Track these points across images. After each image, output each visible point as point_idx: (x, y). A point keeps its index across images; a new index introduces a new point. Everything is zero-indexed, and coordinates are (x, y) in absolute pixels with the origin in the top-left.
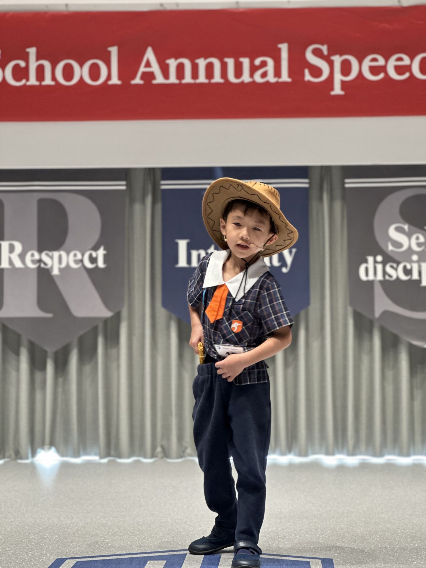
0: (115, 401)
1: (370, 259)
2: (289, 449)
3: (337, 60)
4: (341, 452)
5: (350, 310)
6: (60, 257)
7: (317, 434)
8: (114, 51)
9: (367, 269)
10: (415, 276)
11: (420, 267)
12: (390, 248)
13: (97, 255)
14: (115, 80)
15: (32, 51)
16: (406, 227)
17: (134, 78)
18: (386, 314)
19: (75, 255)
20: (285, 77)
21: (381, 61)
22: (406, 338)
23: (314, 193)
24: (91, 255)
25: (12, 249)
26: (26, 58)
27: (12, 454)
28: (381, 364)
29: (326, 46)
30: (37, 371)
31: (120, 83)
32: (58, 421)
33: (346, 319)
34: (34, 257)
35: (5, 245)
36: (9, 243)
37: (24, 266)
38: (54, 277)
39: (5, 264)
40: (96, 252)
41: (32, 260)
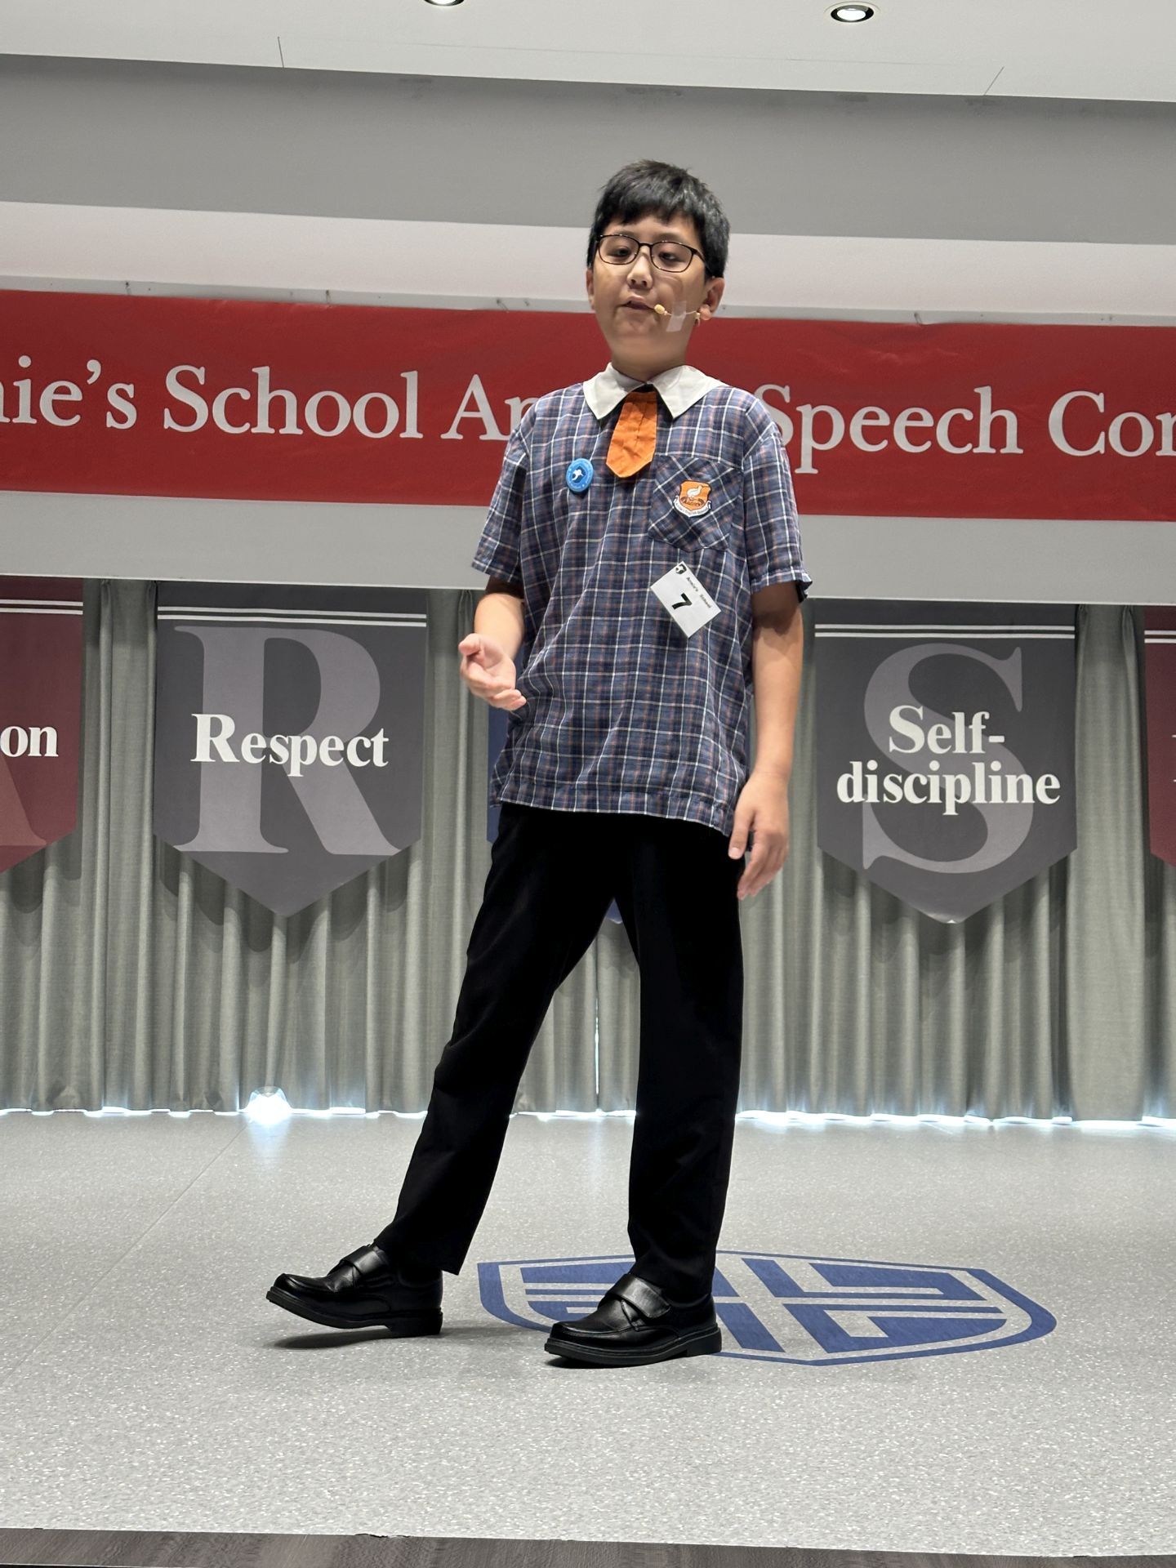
0: (394, 1008)
1: (857, 766)
3: (807, 413)
4: (796, 1106)
5: (817, 852)
6: (304, 745)
8: (412, 378)
9: (850, 783)
10: (935, 798)
11: (942, 782)
12: (892, 747)
13: (372, 743)
14: (412, 432)
15: (263, 373)
16: (920, 711)
17: (447, 430)
18: (881, 861)
19: (332, 744)
21: (884, 420)
22: (913, 906)
24: (361, 743)
25: (216, 728)
26: (252, 385)
27: (202, 1101)
28: (869, 951)
29: (787, 388)
30: (252, 952)
31: (420, 436)
32: (287, 1043)
33: (808, 870)
34: (256, 743)
35: (203, 721)
36: (212, 719)
37: (237, 758)
38: (292, 782)
39: (202, 755)
40: (370, 739)
41: (252, 749)
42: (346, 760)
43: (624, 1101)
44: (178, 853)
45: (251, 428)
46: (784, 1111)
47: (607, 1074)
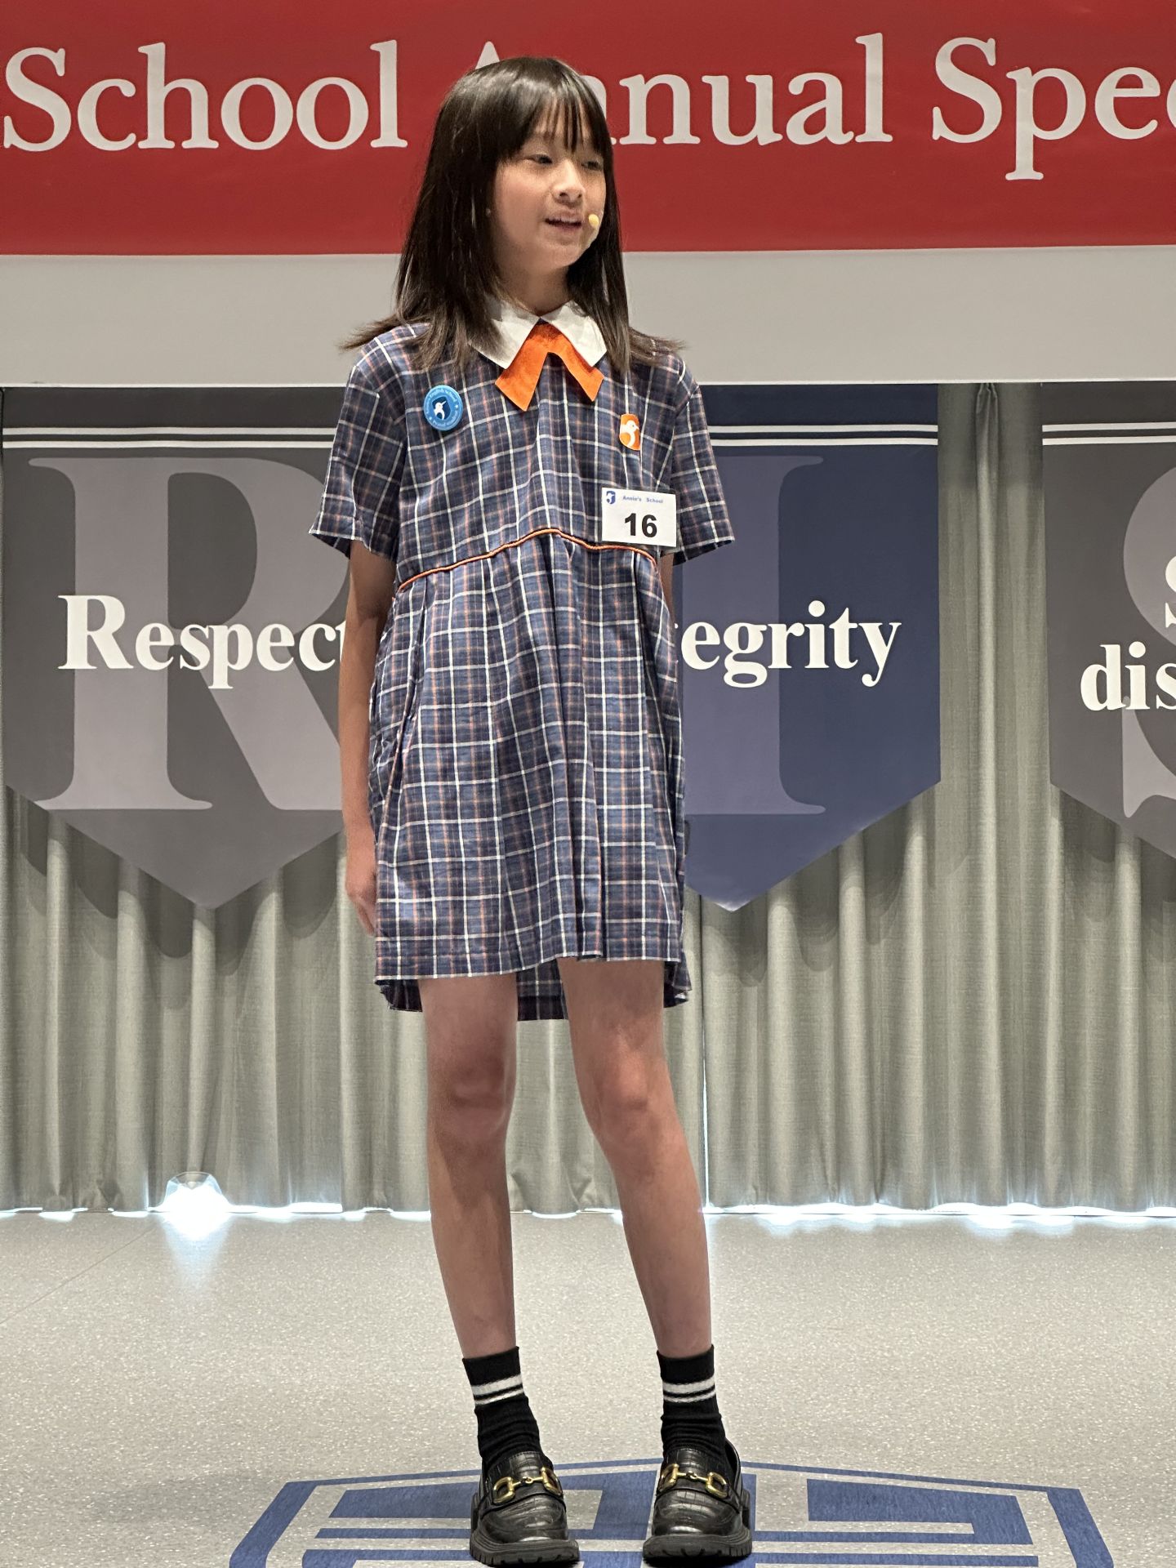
0: (386, 1049)
1: (1113, 652)
2: (878, 1188)
3: (1025, 81)
4: (1024, 1199)
5: (1052, 792)
6: (233, 639)
7: (955, 1147)
8: (387, 53)
9: (1101, 678)
12: (1170, 619)
13: (339, 635)
14: (390, 137)
15: (155, 53)
18: (1153, 804)
19: (276, 636)
20: (874, 131)
21: (1150, 87)
23: (952, 465)
24: (319, 637)
25: (96, 617)
26: (138, 72)
27: (95, 1195)
28: (1136, 948)
29: (992, 42)
30: (165, 957)
31: (403, 144)
32: (223, 1102)
33: (1039, 822)
34: (159, 639)
35: (77, 607)
36: (90, 602)
37: (131, 664)
38: (217, 699)
39: (76, 659)
40: (334, 627)
41: (152, 648)
42: (298, 661)
43: (751, 1191)
44: (46, 814)
45: (138, 140)
46: (1004, 1204)
47: (721, 1147)
